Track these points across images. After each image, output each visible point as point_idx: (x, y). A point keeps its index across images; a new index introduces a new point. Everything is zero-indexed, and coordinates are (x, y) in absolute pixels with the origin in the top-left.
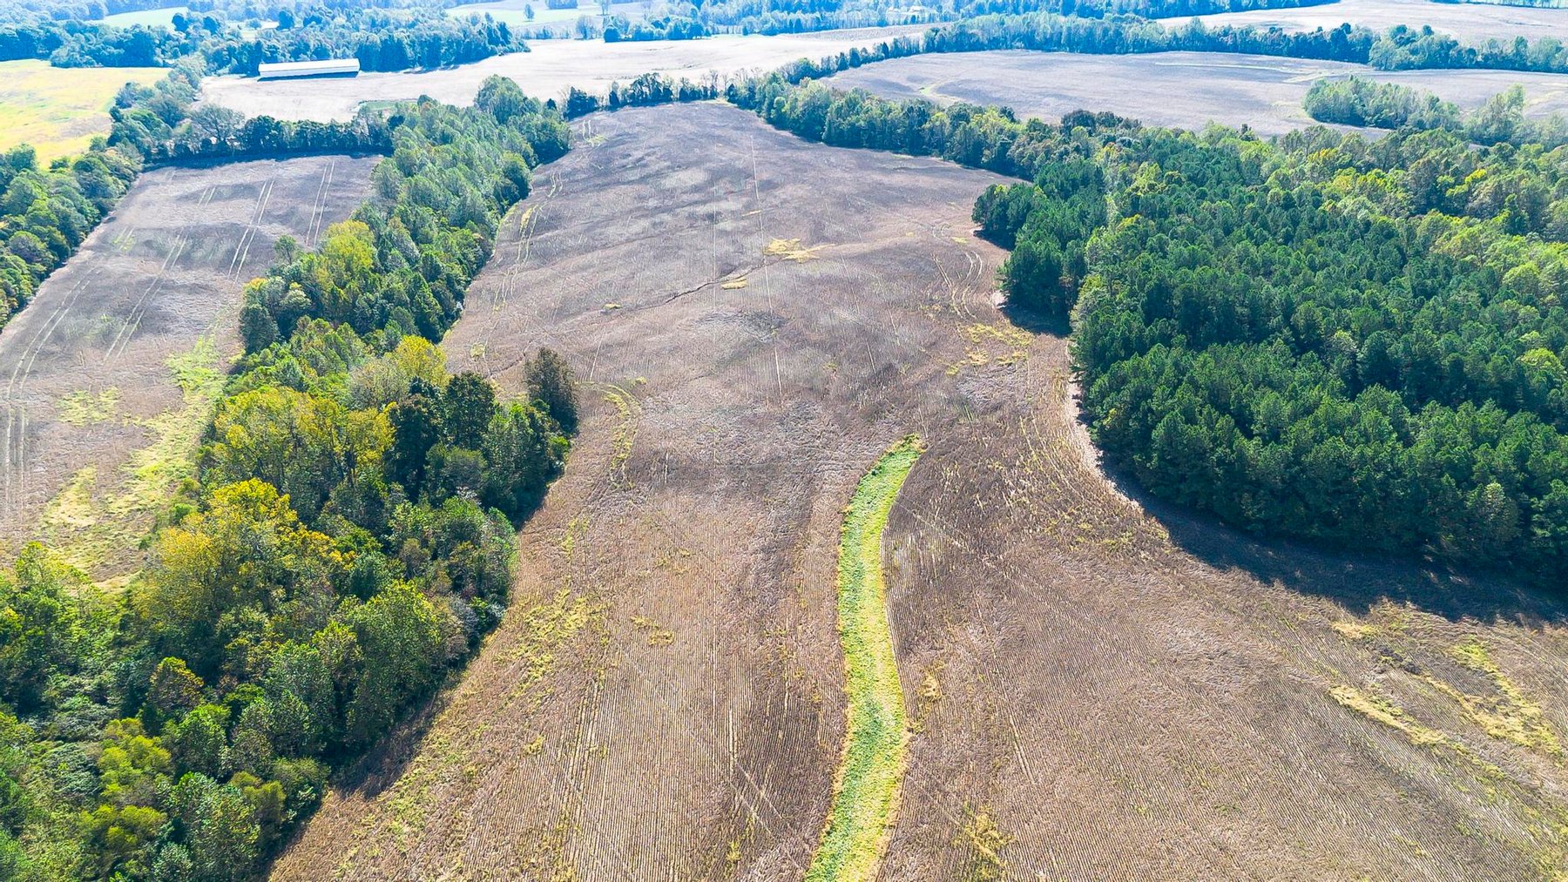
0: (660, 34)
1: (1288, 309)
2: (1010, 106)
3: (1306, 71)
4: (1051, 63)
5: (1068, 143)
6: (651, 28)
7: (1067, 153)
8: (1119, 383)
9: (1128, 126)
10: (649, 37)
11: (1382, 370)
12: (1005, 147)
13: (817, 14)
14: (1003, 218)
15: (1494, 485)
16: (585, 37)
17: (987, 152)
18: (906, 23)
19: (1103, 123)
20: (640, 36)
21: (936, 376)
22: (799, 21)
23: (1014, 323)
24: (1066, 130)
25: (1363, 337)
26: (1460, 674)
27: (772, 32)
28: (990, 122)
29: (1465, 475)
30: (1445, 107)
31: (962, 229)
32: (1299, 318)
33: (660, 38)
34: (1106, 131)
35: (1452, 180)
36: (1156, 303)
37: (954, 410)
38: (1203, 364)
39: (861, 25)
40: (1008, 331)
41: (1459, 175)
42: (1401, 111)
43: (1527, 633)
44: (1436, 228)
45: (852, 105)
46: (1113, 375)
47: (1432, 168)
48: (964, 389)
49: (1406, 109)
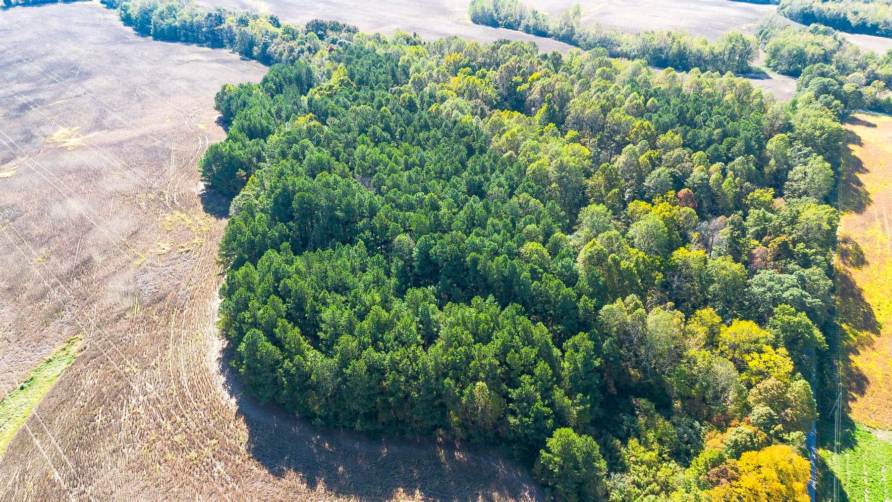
1: (372, 212)
5: (305, 44)
7: (302, 51)
9: (348, 31)
15: (480, 384)
17: (256, 48)
19: (332, 29)
21: (124, 267)
23: (206, 210)
25: (419, 237)
30: (540, 17)
32: (378, 220)
34: (332, 35)
35: (521, 80)
41: (525, 76)
42: (518, 18)
45: (170, 11)
47: (511, 71)
48: (141, 280)
49: (521, 17)
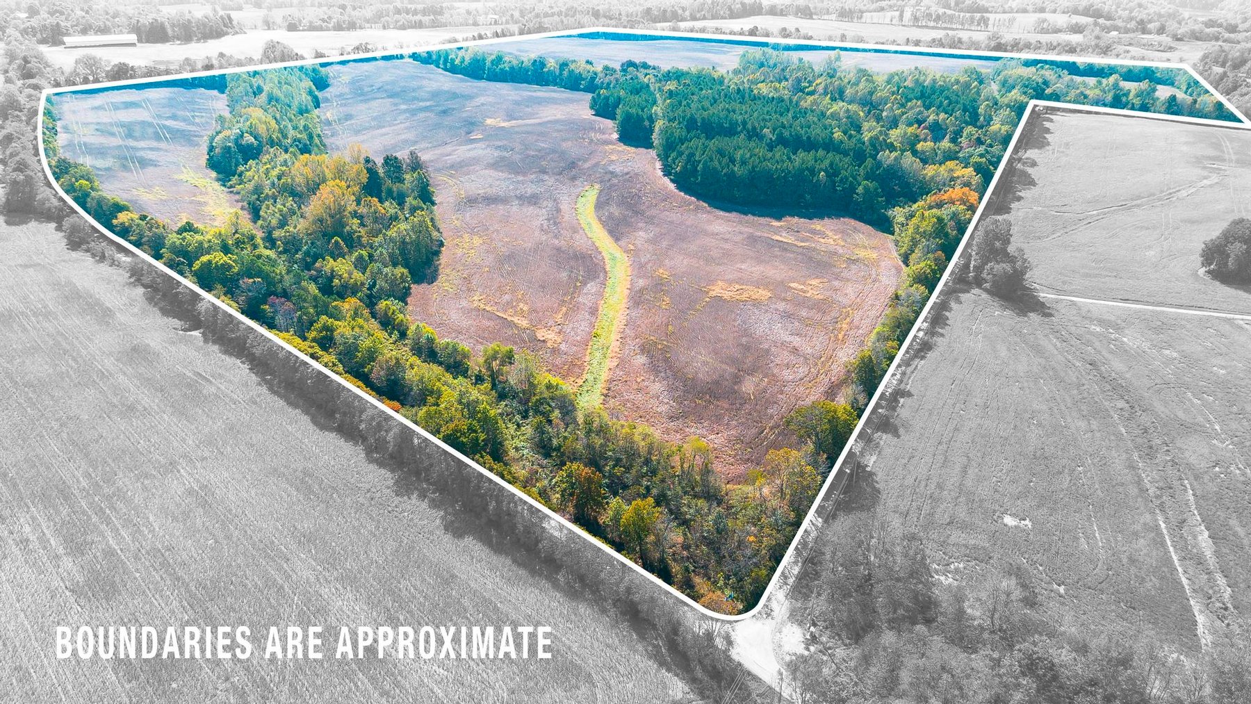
0: (327, 27)
1: (744, 123)
2: (590, 60)
3: (736, 50)
4: (599, 44)
5: (626, 76)
6: (320, 23)
7: (627, 80)
8: (680, 154)
9: (654, 68)
10: (320, 29)
11: (782, 141)
12: (593, 79)
13: (432, 17)
14: (607, 105)
15: (822, 173)
16: (269, 29)
17: (583, 82)
18: (491, 24)
19: (642, 66)
20: (312, 28)
21: (597, 165)
22: (420, 21)
23: (625, 144)
24: (624, 70)
25: (774, 131)
26: (814, 232)
27: (403, 28)
28: (581, 67)
29: (812, 172)
31: (587, 114)
32: (749, 126)
33: (327, 29)
34: (645, 70)
35: (807, 85)
36: (691, 124)
37: (609, 176)
38: (714, 144)
39: (461, 25)
40: (622, 147)
41: (810, 83)
43: (835, 221)
44: (800, 99)
45: (499, 59)
46: (678, 151)
48: (611, 169)
